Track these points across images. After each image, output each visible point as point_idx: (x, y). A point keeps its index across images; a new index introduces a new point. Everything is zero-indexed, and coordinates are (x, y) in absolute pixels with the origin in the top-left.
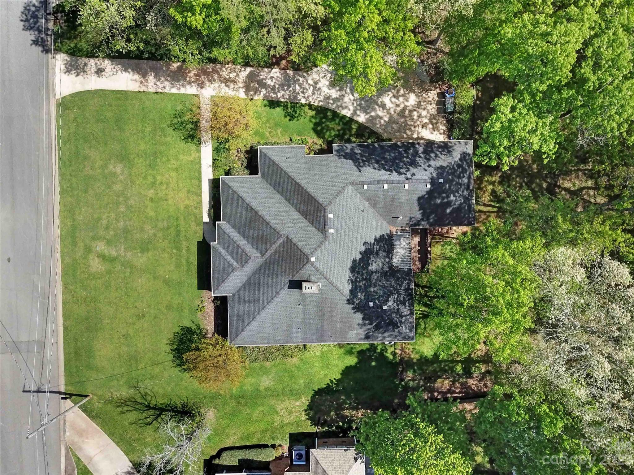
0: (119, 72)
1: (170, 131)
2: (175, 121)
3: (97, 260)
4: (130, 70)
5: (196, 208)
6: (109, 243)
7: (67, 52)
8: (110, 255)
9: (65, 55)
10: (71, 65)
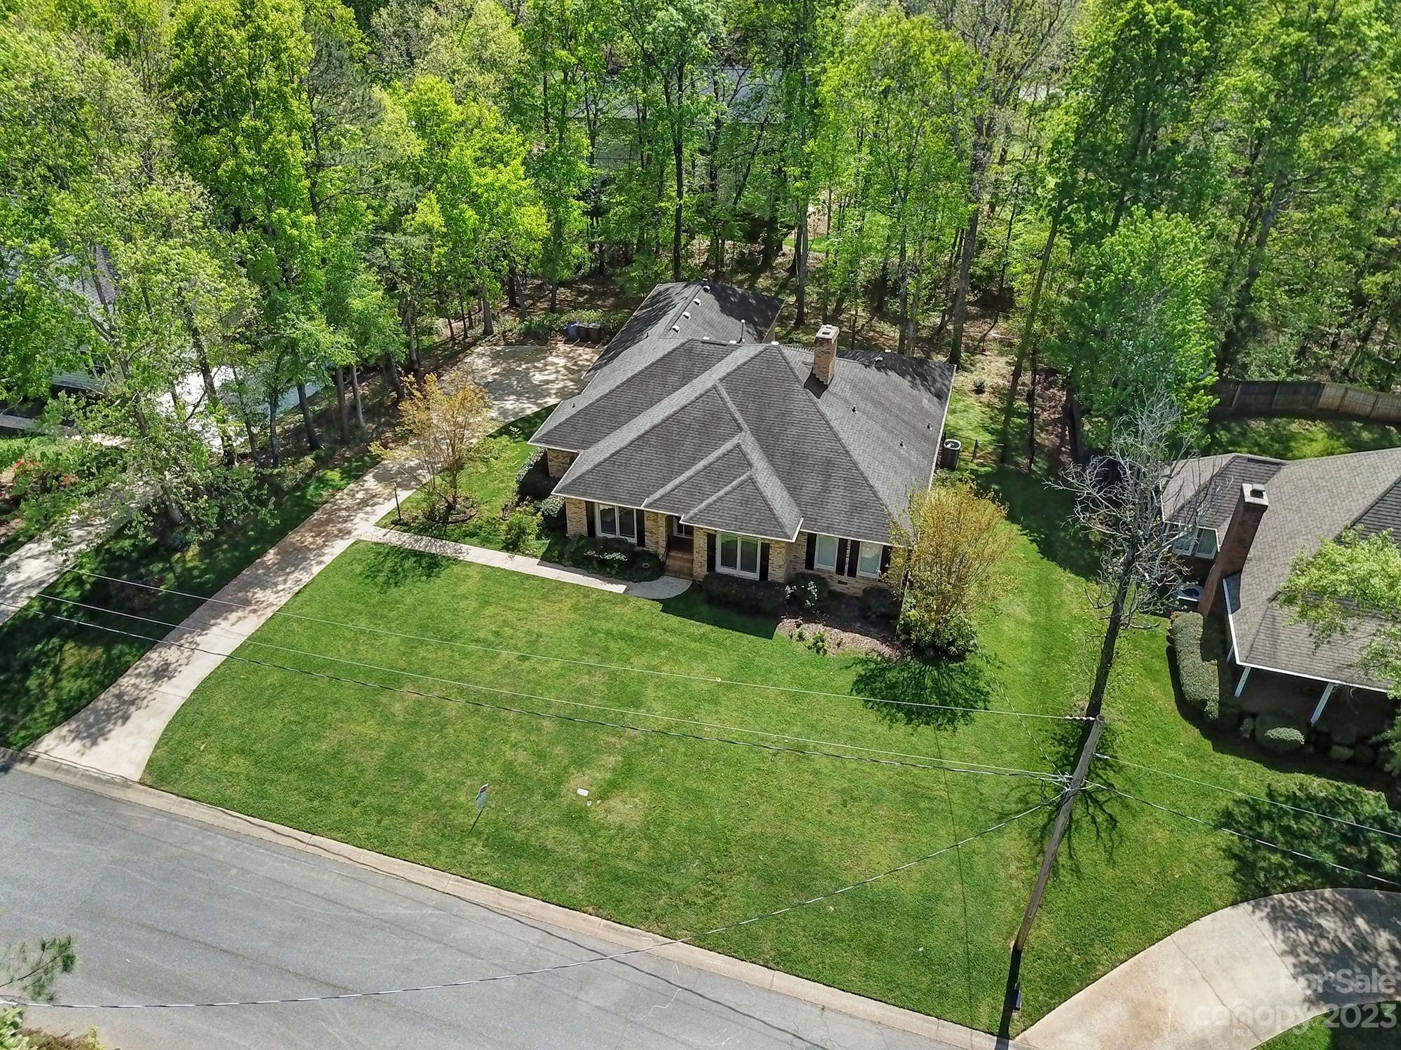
0: (198, 639)
1: (394, 592)
2: (381, 579)
3: (614, 803)
4: (212, 622)
5: (586, 596)
6: (580, 762)
7: (54, 723)
8: (615, 769)
9: (55, 731)
10: (90, 726)
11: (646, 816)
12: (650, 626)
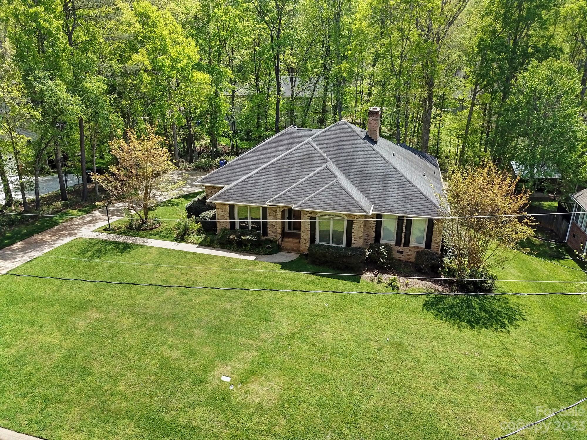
2: (89, 254)
3: (253, 386)
5: (229, 262)
6: (224, 357)
8: (253, 362)
11: (281, 396)
12: (274, 277)
